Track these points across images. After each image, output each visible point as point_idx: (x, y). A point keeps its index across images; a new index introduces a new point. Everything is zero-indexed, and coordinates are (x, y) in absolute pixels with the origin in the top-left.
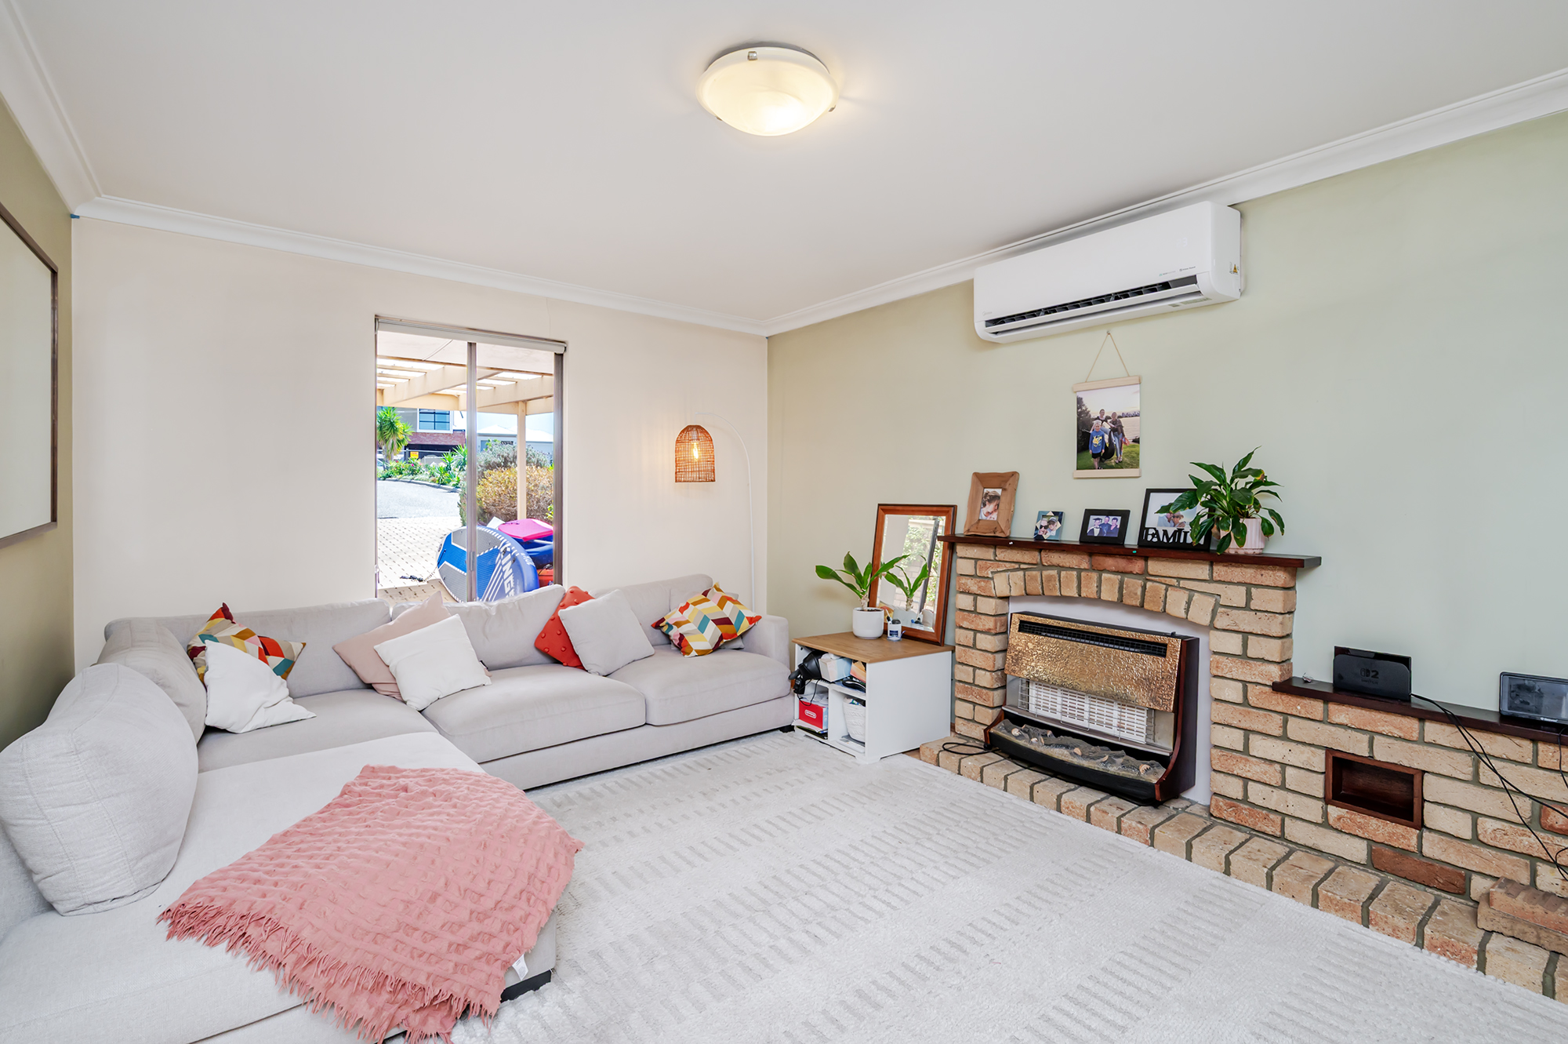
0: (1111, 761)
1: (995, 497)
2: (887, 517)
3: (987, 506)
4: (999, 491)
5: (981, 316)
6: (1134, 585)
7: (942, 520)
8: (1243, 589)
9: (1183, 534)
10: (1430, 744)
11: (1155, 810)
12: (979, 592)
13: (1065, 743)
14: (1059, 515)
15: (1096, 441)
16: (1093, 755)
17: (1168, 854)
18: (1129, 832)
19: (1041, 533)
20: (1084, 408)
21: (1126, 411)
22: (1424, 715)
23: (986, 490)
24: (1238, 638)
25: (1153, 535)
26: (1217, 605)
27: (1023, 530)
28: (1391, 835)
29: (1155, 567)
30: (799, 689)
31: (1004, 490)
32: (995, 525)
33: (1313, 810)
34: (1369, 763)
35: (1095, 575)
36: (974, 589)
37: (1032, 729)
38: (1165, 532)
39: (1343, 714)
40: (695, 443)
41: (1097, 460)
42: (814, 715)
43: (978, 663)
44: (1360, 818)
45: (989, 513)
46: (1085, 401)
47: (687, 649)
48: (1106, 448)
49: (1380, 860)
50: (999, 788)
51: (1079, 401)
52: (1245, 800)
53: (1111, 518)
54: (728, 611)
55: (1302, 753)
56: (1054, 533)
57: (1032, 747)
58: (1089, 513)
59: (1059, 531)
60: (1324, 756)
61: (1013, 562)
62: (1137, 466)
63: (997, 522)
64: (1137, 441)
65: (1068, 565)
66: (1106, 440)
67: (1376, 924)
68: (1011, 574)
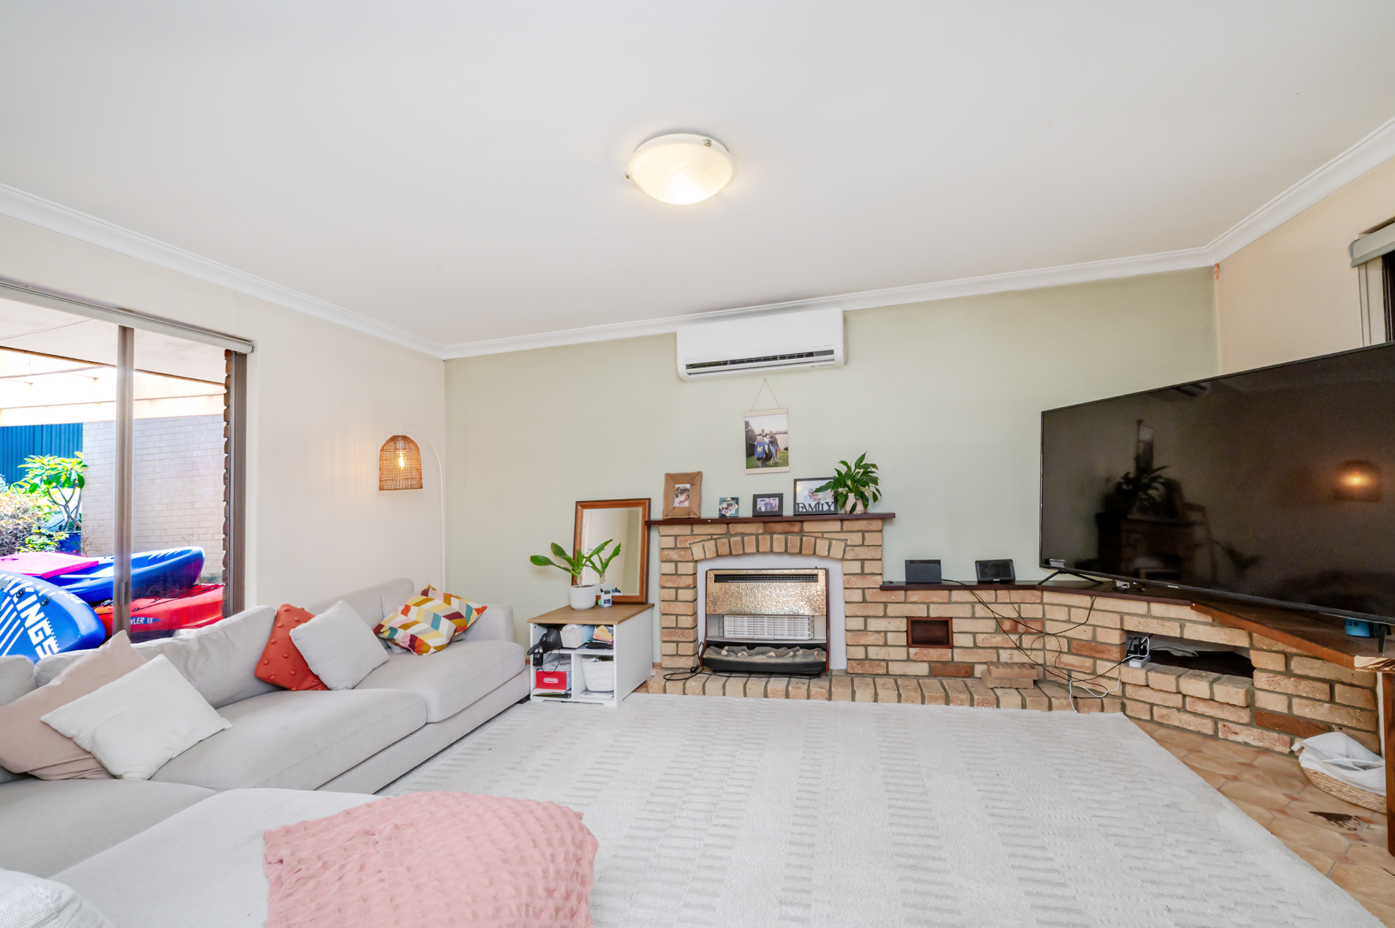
0: (795, 655)
1: (686, 490)
2: (586, 512)
3: (679, 497)
4: (688, 486)
5: (683, 361)
6: (794, 540)
7: (640, 510)
8: (860, 534)
9: (821, 506)
10: (955, 603)
11: (819, 680)
12: (679, 559)
13: (760, 651)
14: (736, 500)
15: (759, 449)
16: (783, 654)
17: (842, 701)
18: (816, 696)
19: (723, 513)
20: (750, 428)
21: (779, 430)
22: (951, 587)
23: (677, 486)
24: (859, 563)
25: (802, 508)
26: (846, 545)
27: (710, 510)
28: (940, 655)
29: (808, 527)
30: (539, 662)
31: (692, 485)
32: (689, 510)
33: (901, 653)
34: (928, 619)
35: (768, 537)
36: (676, 557)
37: (735, 648)
38: (810, 505)
39: (915, 596)
40: (401, 453)
41: (761, 462)
42: (555, 681)
43: (681, 611)
44: (925, 651)
45: (681, 502)
46: (751, 423)
47: (423, 648)
48: (766, 454)
49: (937, 671)
50: (719, 695)
51: (747, 424)
52: (867, 658)
53: (772, 499)
54: (456, 606)
55: (896, 622)
56: (733, 512)
57: (740, 660)
58: (756, 497)
59: (737, 510)
60: (906, 622)
61: (707, 535)
62: (787, 465)
63: (689, 507)
64: (786, 449)
65: (749, 532)
66: (767, 449)
67: (953, 702)
68: (705, 543)
